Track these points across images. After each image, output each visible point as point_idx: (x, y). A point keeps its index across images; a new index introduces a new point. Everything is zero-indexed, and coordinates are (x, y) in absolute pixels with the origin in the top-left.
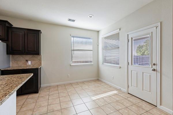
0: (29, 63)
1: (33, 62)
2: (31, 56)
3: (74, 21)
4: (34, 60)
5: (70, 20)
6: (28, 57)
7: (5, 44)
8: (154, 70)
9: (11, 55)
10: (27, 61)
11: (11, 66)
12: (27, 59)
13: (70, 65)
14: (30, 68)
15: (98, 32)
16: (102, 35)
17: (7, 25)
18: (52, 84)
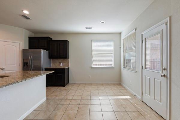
0: (61, 64)
1: (64, 64)
2: (62, 59)
3: (90, 28)
4: (64, 63)
5: (87, 28)
6: (61, 60)
7: (48, 52)
8: (164, 76)
9: (52, 59)
10: (60, 63)
11: (52, 66)
12: (60, 62)
13: (91, 68)
14: (62, 68)
15: (120, 33)
16: (123, 37)
17: (49, 39)
18: (77, 82)
